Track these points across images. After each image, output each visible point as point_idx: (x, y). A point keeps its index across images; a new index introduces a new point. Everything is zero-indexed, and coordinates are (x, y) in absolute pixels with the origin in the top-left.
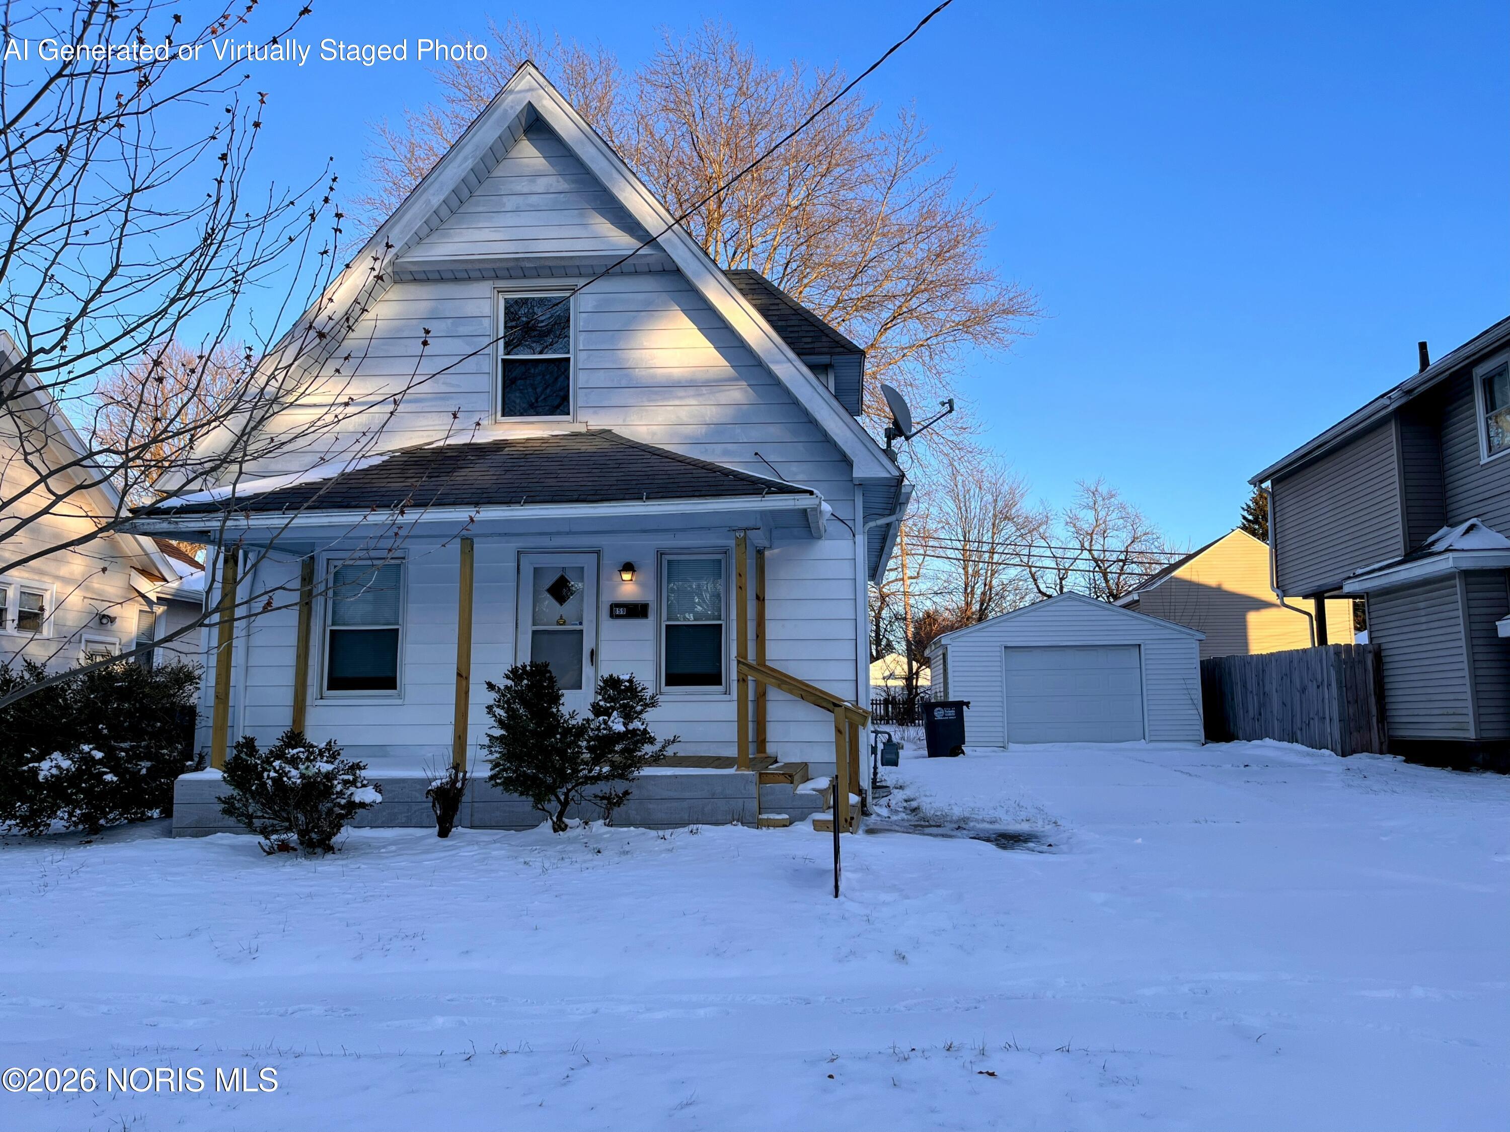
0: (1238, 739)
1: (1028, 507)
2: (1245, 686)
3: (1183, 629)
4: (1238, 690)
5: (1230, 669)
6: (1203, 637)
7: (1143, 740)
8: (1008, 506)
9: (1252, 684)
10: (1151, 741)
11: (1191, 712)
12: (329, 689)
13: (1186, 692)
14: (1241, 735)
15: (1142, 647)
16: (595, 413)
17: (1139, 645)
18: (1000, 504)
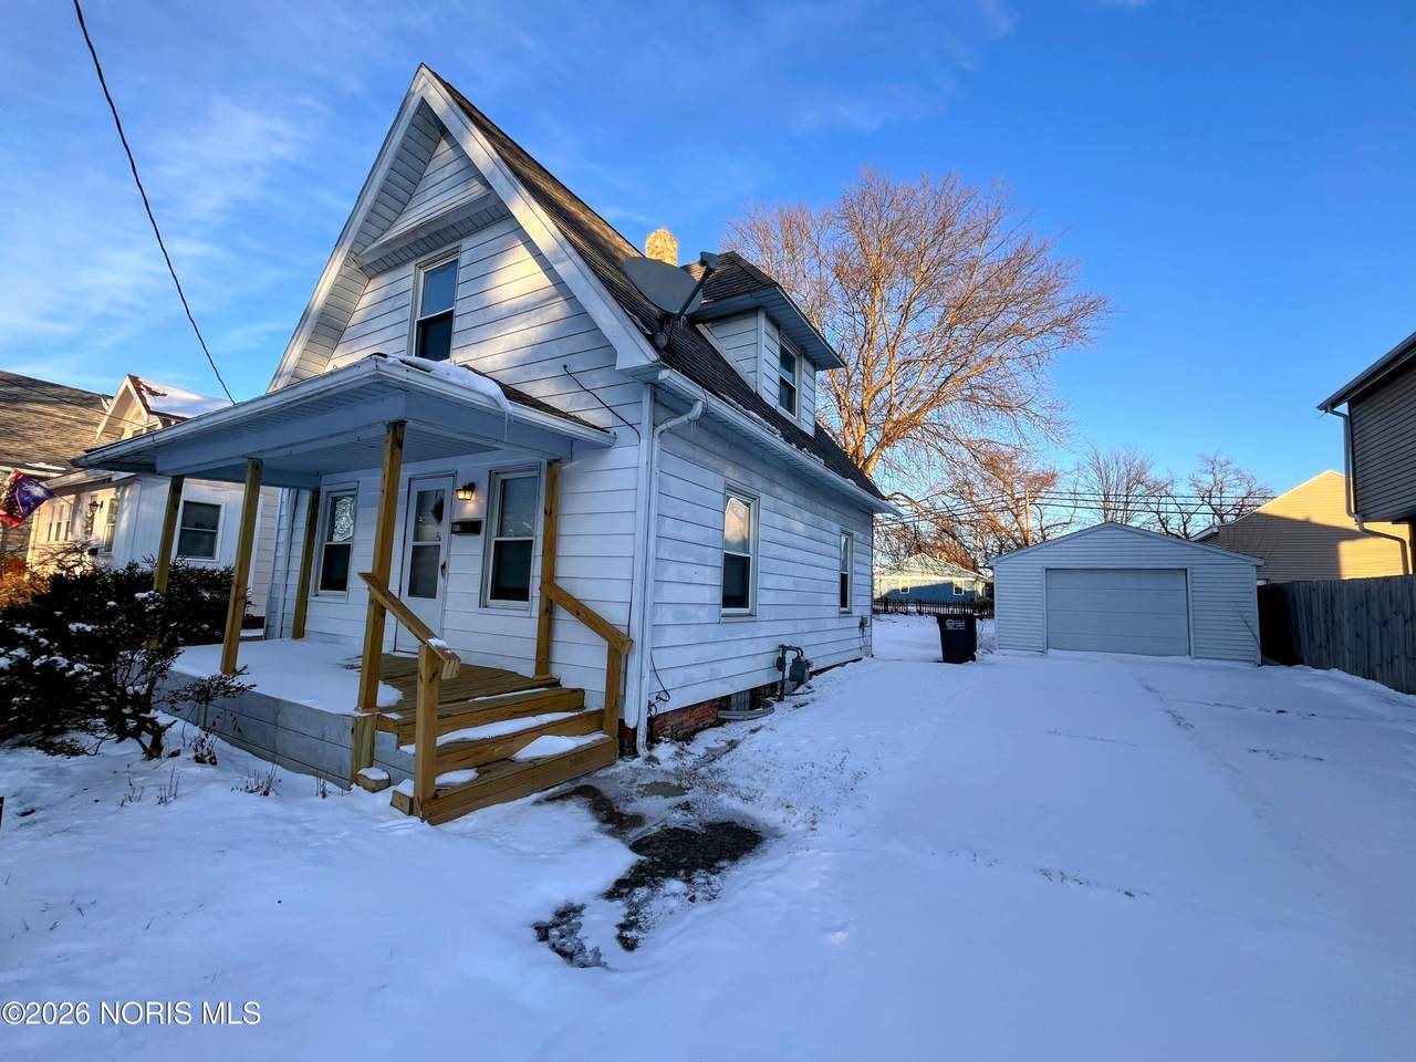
0: (1301, 662)
1: (1156, 474)
2: (1310, 612)
3: (1234, 555)
4: (1303, 615)
5: (1293, 593)
6: (1261, 562)
7: (1188, 657)
8: (1139, 474)
9: (1318, 610)
10: (1197, 658)
11: (1246, 633)
12: (322, 589)
13: (1238, 614)
14: (1305, 659)
15: (1188, 571)
16: (462, 352)
17: (1186, 570)
18: (1133, 473)
